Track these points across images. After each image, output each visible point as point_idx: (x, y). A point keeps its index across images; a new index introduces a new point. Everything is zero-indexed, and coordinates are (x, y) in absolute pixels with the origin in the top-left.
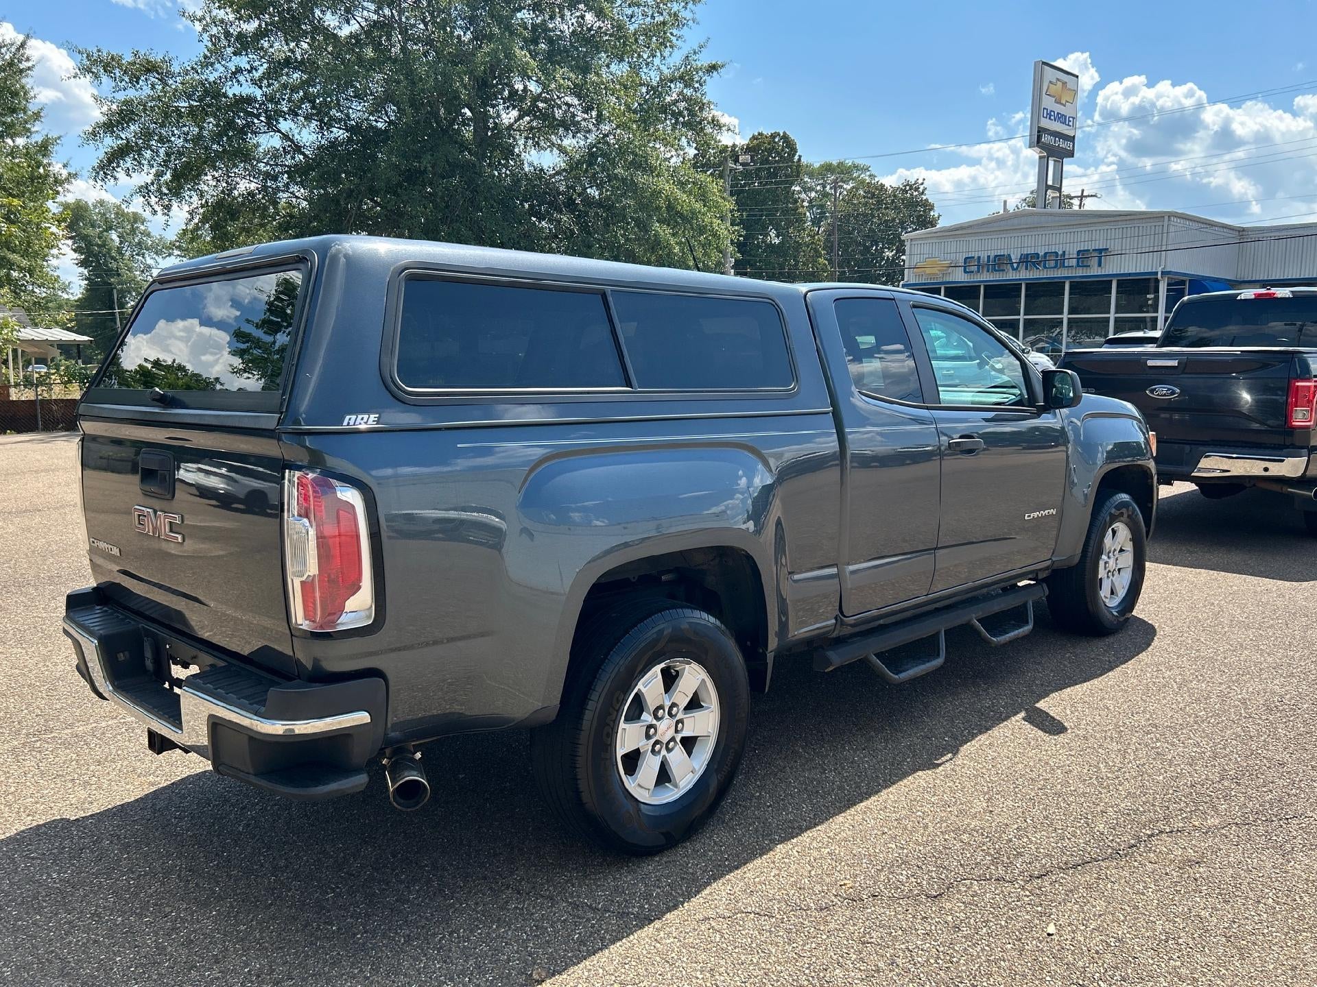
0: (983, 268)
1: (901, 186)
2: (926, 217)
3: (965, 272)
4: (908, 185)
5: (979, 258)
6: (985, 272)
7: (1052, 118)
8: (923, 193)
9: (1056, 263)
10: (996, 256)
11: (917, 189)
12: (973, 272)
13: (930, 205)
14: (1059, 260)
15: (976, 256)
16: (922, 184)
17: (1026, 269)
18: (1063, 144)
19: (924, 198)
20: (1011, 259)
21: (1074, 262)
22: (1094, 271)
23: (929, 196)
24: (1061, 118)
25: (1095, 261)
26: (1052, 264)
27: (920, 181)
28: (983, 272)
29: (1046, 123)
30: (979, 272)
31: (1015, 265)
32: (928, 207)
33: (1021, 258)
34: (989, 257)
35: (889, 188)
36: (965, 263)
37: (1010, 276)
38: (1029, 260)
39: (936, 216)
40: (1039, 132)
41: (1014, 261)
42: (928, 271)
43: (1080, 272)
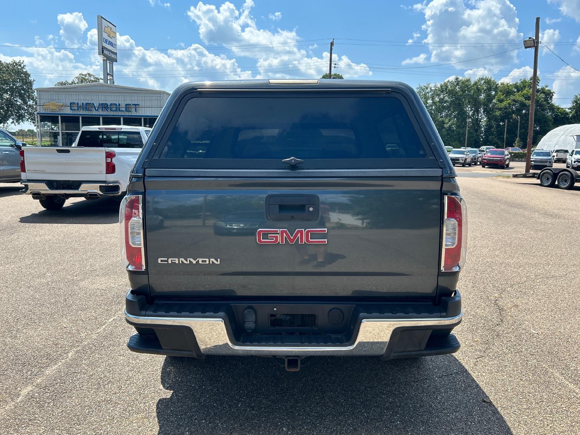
0: (80, 108)
1: (11, 63)
2: (26, 80)
3: (71, 109)
4: (15, 63)
5: (78, 103)
6: (82, 110)
7: (107, 43)
8: (23, 68)
9: (116, 109)
10: (87, 104)
11: (20, 65)
12: (75, 110)
13: (28, 74)
14: (118, 107)
15: (76, 103)
16: (23, 63)
17: (102, 110)
18: (113, 56)
19: (24, 70)
20: (94, 105)
21: (124, 109)
22: (134, 114)
23: (27, 69)
24: (111, 44)
25: (133, 109)
26: (114, 109)
27: (22, 62)
28: (80, 110)
29: (105, 45)
30: (78, 110)
31: (97, 108)
32: (27, 75)
33: (99, 105)
34: (83, 103)
35: (4, 63)
36: (71, 105)
37: (94, 113)
38: (104, 106)
39: (32, 80)
40: (102, 48)
41: (96, 106)
42: (51, 107)
43: (127, 114)
